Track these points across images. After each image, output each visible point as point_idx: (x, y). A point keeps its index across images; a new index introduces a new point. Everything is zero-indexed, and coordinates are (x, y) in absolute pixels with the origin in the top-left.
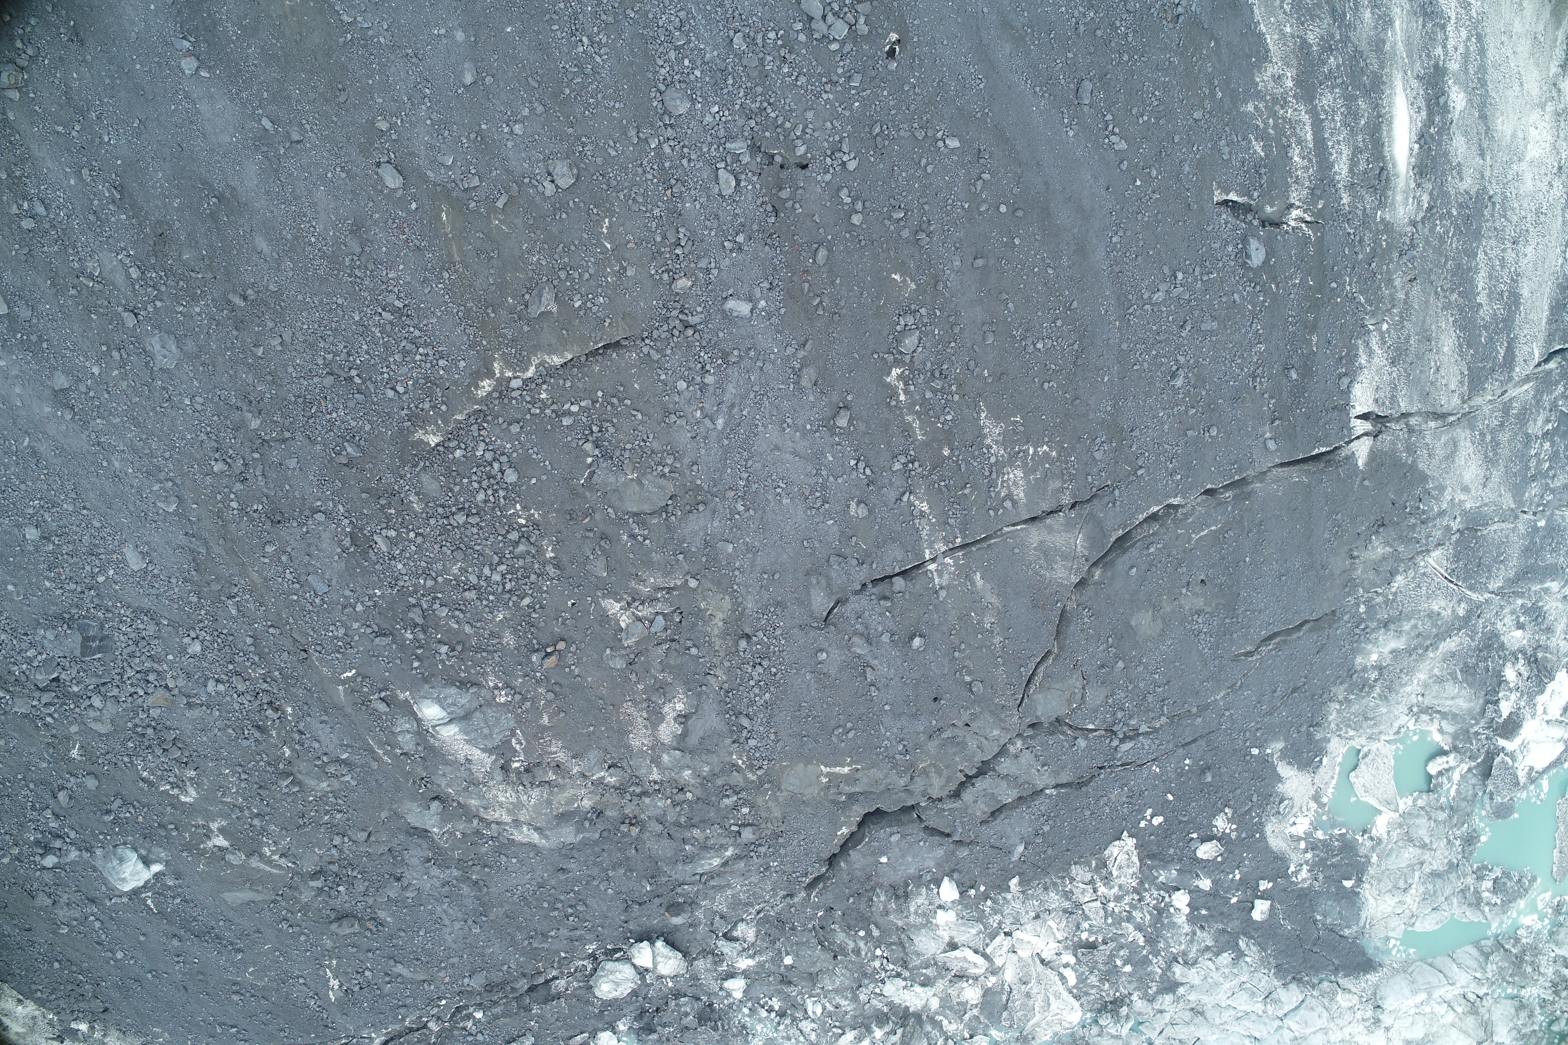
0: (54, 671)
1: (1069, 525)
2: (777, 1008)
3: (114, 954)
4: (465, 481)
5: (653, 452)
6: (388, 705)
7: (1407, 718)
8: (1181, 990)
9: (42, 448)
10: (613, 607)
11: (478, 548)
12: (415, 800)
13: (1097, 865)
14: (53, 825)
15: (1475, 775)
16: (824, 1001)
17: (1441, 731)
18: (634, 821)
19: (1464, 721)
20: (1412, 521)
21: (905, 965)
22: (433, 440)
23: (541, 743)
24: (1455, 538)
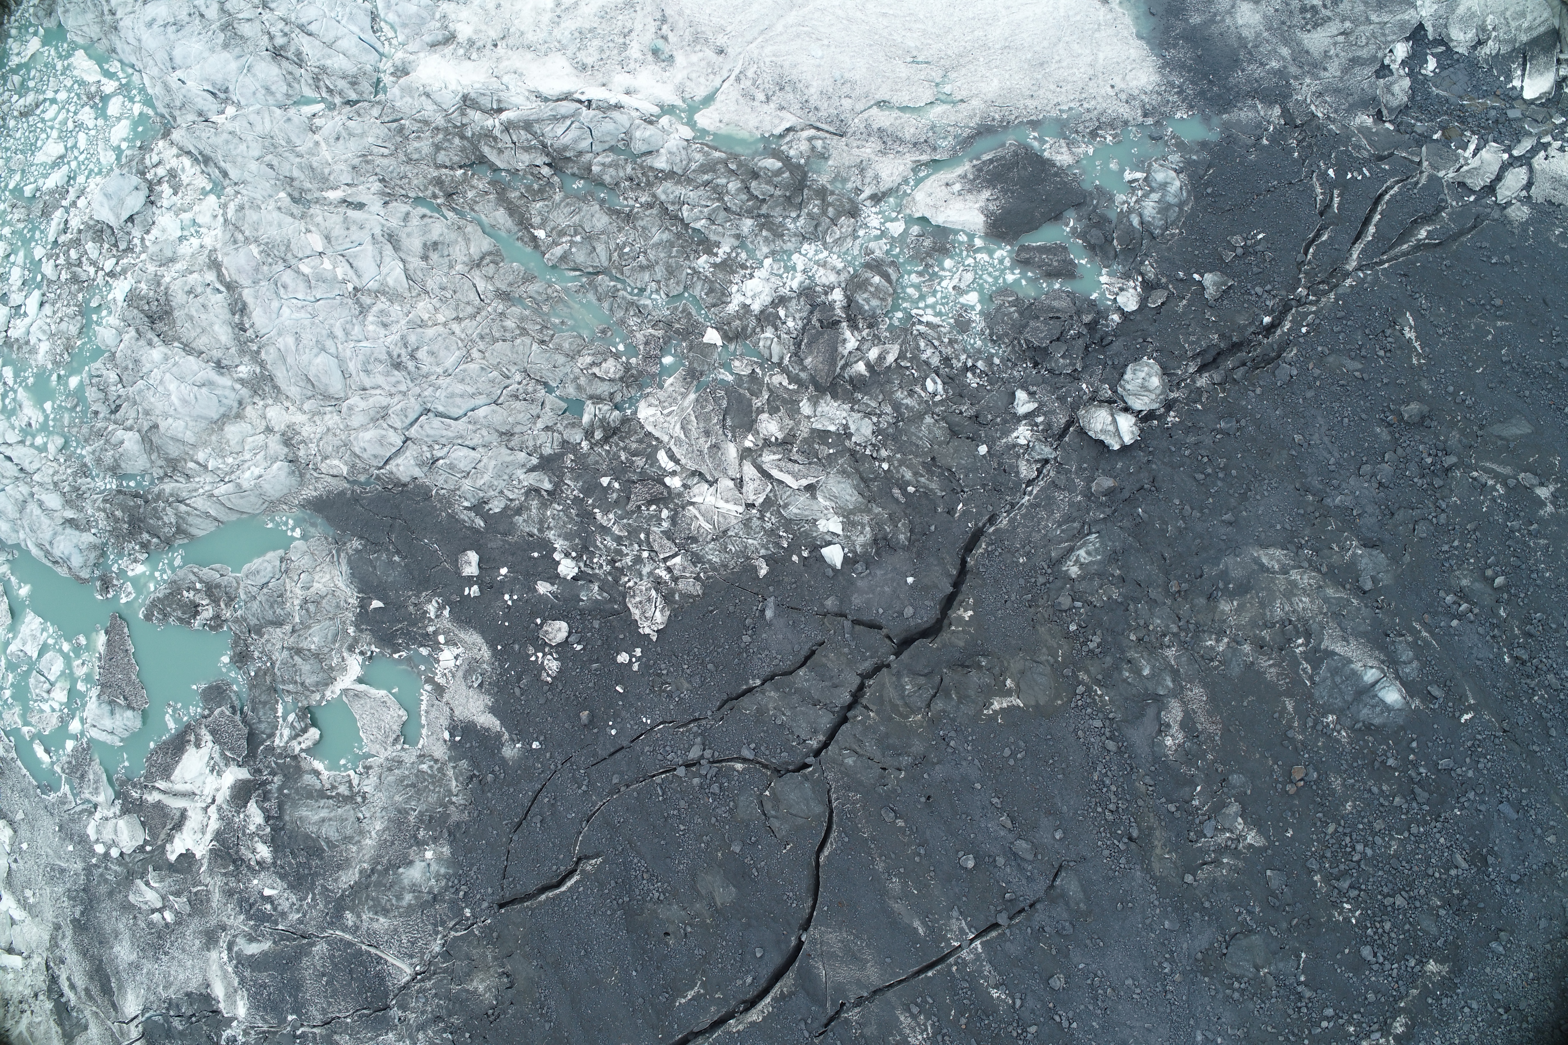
1: (840, 988)
2: (969, 375)
4: (1402, 937)
5: (1252, 1000)
6: (1429, 693)
7: (366, 789)
8: (535, 461)
10: (1251, 838)
11: (1380, 873)
12: (1386, 585)
13: (674, 597)
15: (263, 733)
16: (927, 398)
17: (317, 773)
18: (1177, 596)
19: (297, 791)
20: (455, 1020)
21: (853, 453)
22: (1432, 966)
23: (1287, 676)
24: (392, 998)
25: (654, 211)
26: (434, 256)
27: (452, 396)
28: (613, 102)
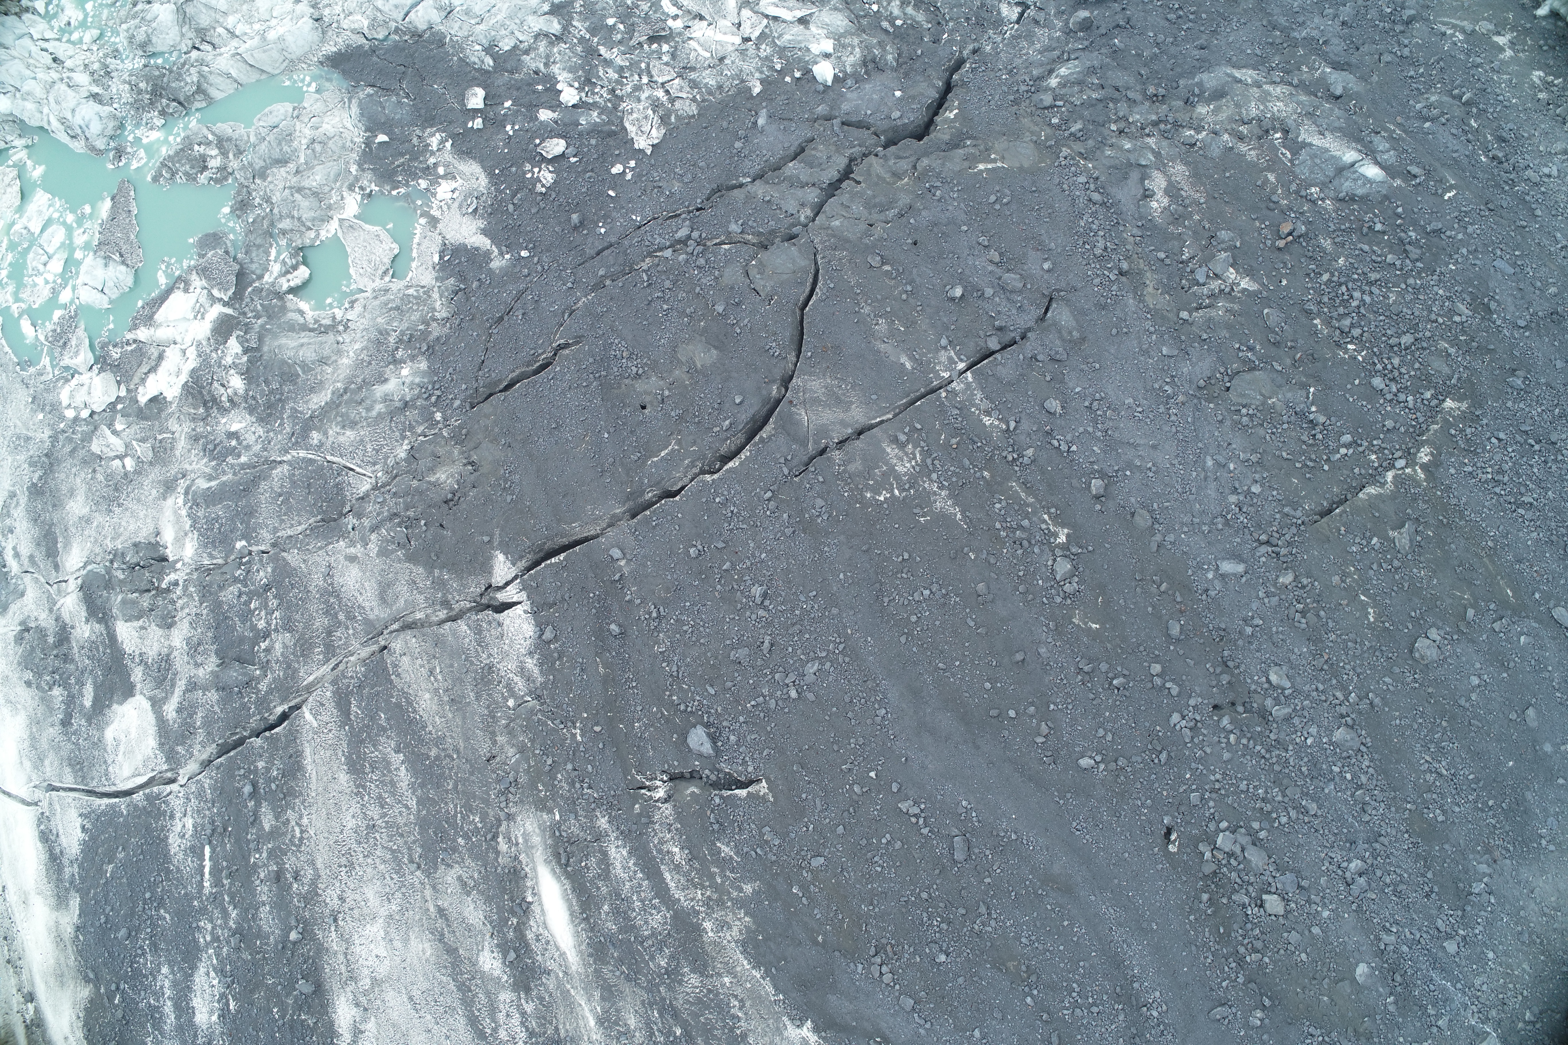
1: (823, 431)
4: (1413, 373)
5: (1262, 425)
6: (1409, 172)
7: (348, 318)
8: (546, 7)
10: (1245, 283)
11: (1382, 318)
12: (1357, 93)
13: (669, 118)
15: (253, 273)
17: (301, 313)
18: (1155, 99)
19: (279, 326)
20: (412, 513)
22: (1449, 403)
24: (348, 508)
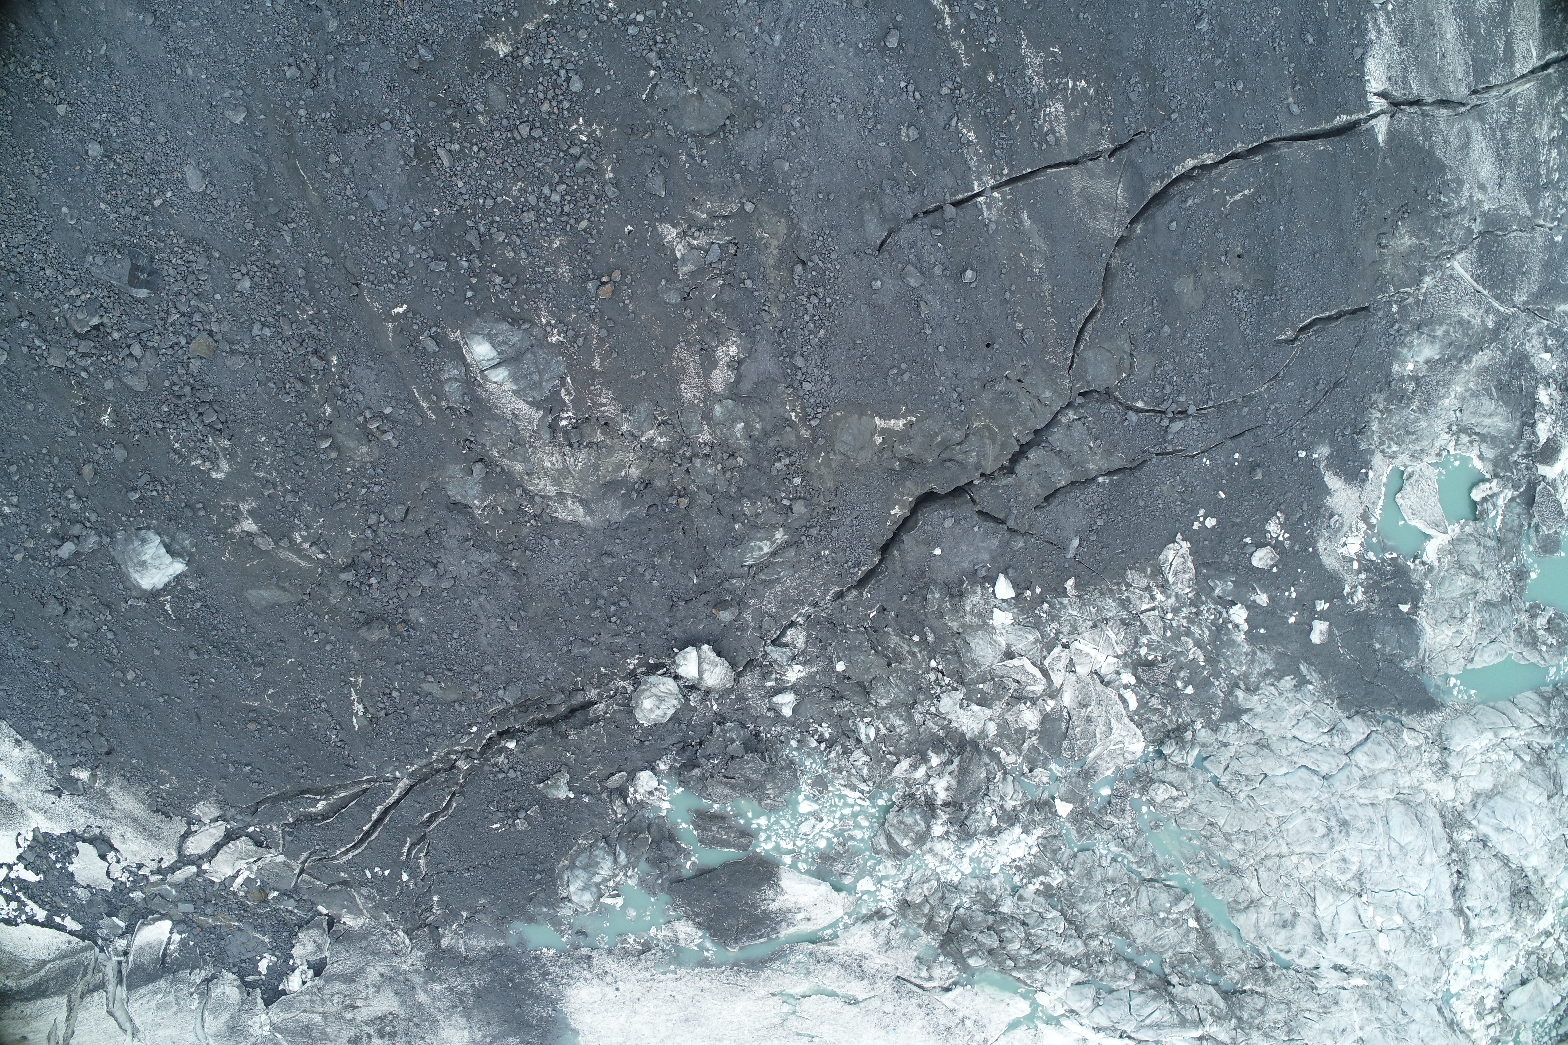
0: (97, 312)
1: (1110, 171)
2: (827, 736)
3: (125, 675)
4: (531, 91)
5: (713, 65)
6: (438, 344)
7: (1447, 436)
8: (1245, 718)
9: (118, 57)
10: (670, 233)
11: (539, 165)
12: (458, 465)
13: (1152, 572)
14: (74, 506)
15: (1519, 504)
16: (878, 723)
17: (1481, 457)
18: (682, 493)
19: (1503, 445)
20: (1435, 212)
21: (961, 680)
22: (503, 50)
23: (591, 392)
24: (1476, 242)
25: (1089, 931)
26: (1288, 916)
27: (1306, 790)
28: (1102, 1034)
